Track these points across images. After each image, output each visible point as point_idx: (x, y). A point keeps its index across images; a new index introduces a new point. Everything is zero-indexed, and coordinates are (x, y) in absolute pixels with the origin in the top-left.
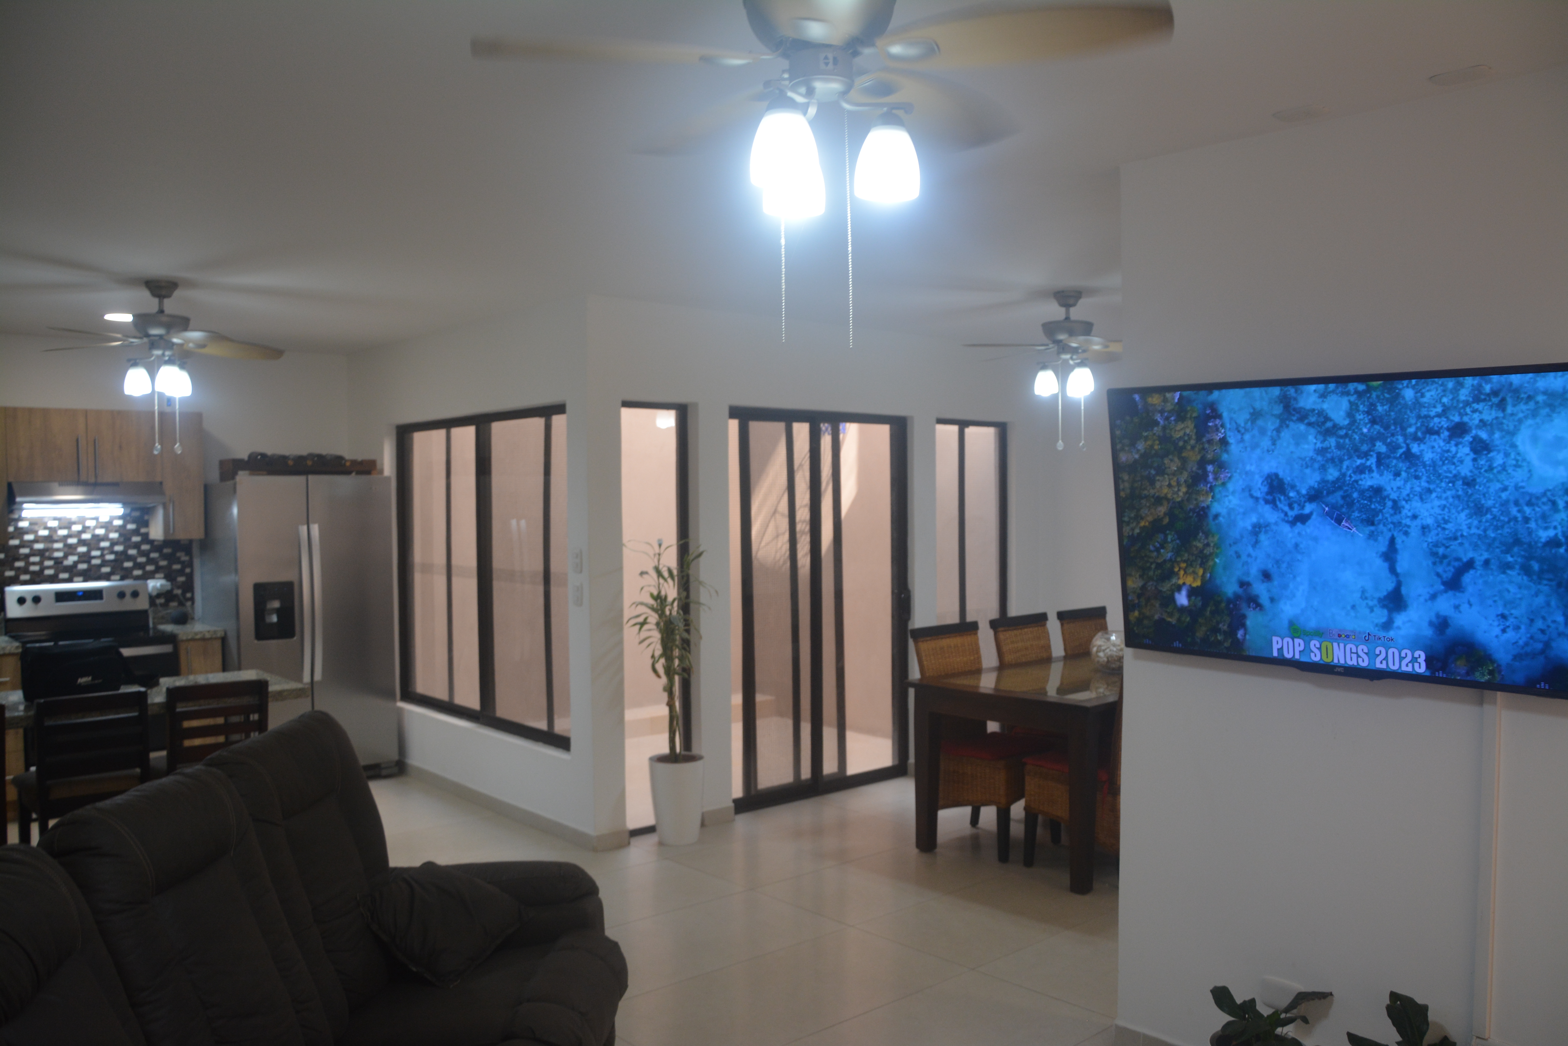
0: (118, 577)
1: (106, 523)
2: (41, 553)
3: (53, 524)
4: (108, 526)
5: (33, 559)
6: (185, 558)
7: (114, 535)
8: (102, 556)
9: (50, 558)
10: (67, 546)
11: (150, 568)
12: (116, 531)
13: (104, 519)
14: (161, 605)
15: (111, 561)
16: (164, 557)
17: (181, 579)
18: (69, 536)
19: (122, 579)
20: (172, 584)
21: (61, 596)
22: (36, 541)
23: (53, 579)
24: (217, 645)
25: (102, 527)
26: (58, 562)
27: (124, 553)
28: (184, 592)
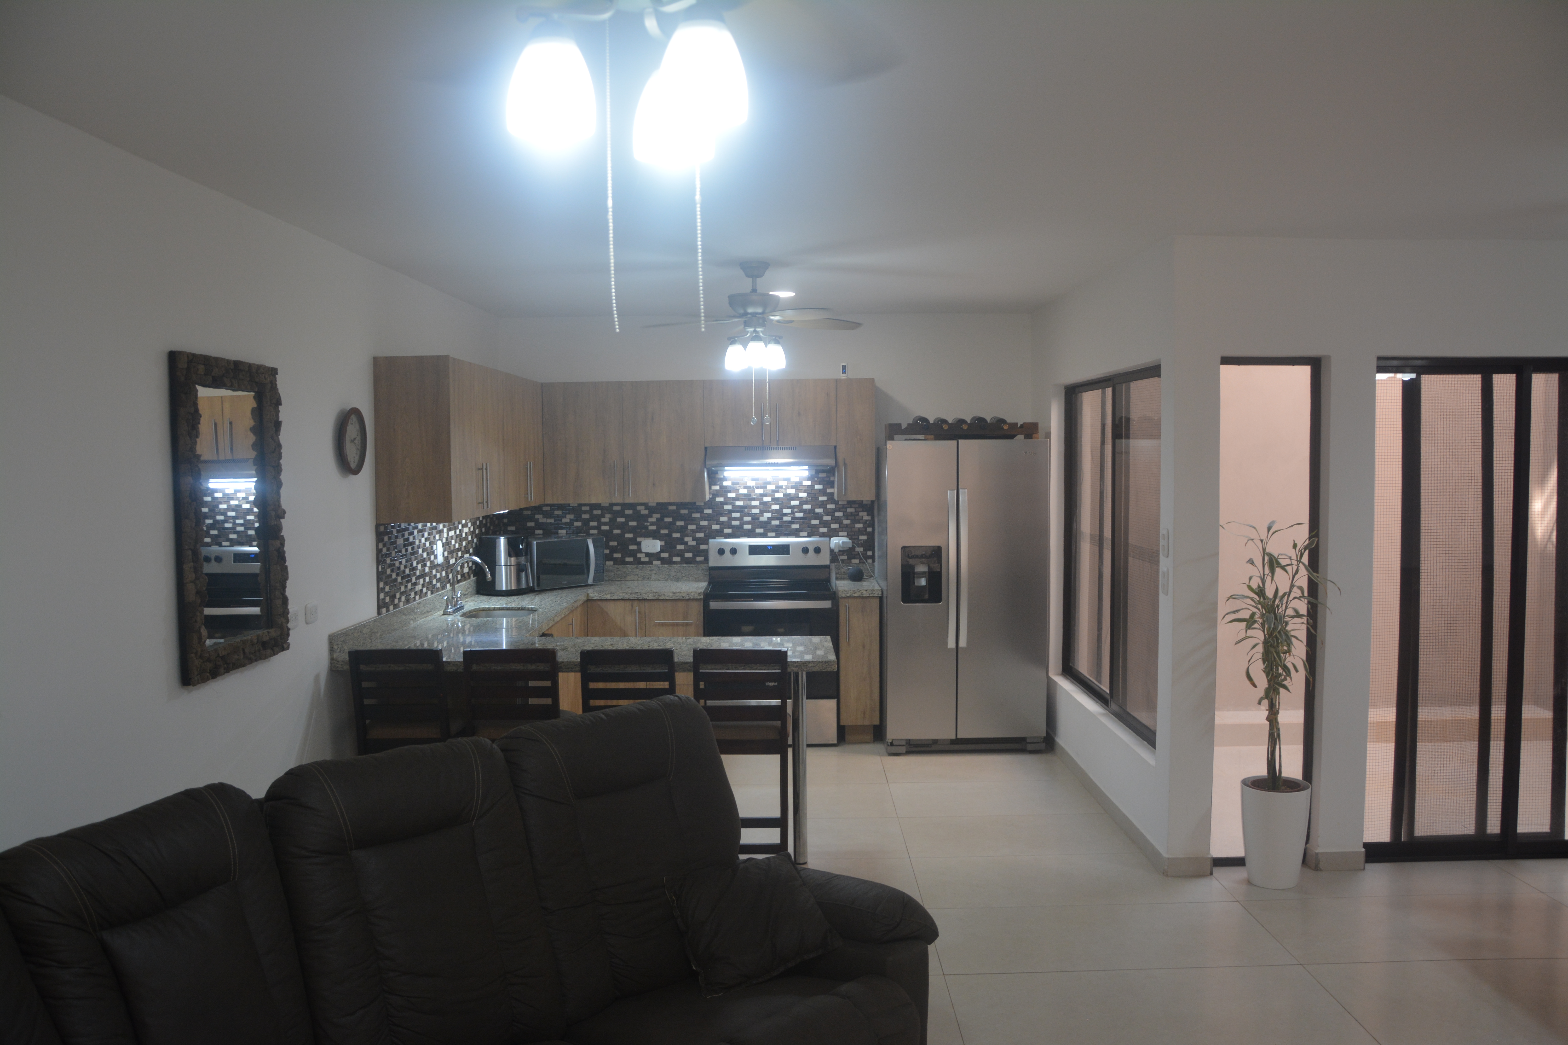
0: (806, 534)
1: (796, 483)
2: (740, 509)
3: (752, 484)
4: (797, 486)
5: (734, 515)
6: (866, 518)
7: (803, 495)
8: (793, 513)
9: (748, 515)
10: (762, 503)
11: (834, 526)
12: (805, 491)
13: (795, 479)
14: (843, 561)
15: (800, 518)
16: (847, 516)
17: (863, 537)
18: (765, 495)
19: (809, 536)
20: (853, 543)
21: (755, 550)
22: (737, 499)
23: (751, 534)
24: (876, 603)
25: (792, 487)
26: (755, 518)
27: (812, 511)
28: (866, 550)
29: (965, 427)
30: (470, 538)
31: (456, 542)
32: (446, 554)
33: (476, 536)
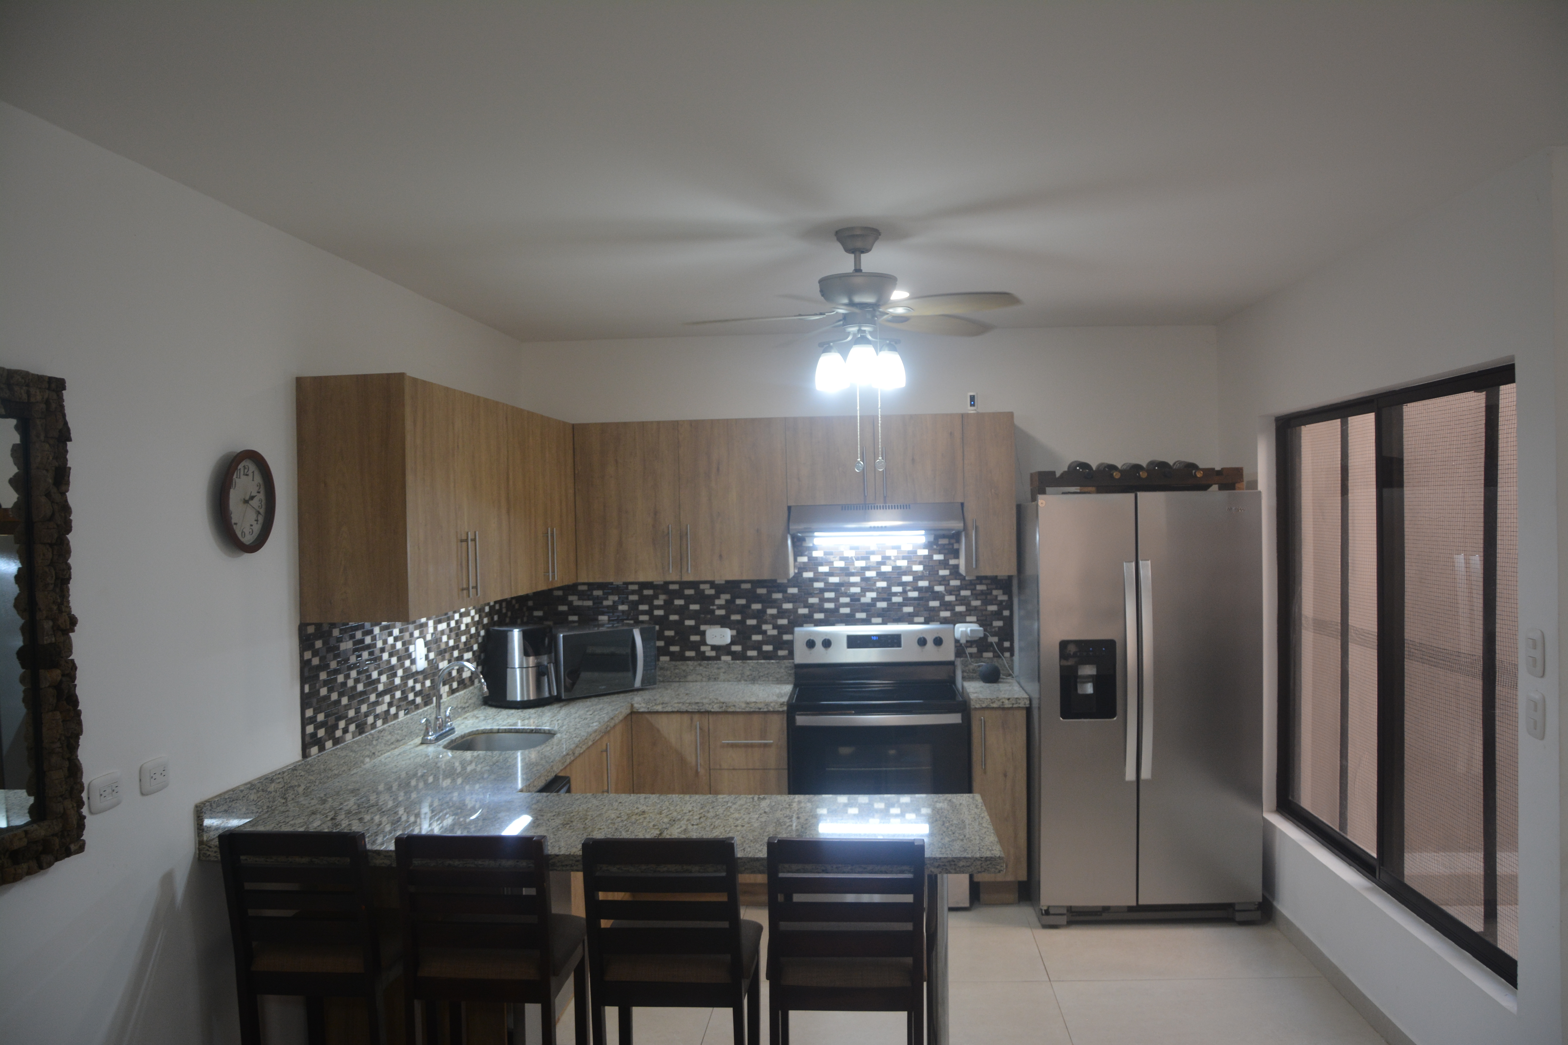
0: (922, 619)
1: (909, 552)
2: (836, 588)
3: (850, 554)
4: (910, 557)
5: (828, 595)
6: (1003, 598)
7: (918, 568)
8: (905, 592)
9: (846, 595)
10: (865, 579)
11: (960, 609)
12: (920, 563)
13: (907, 547)
14: (971, 655)
15: (915, 599)
16: (976, 596)
17: (998, 624)
18: (867, 568)
19: (926, 622)
20: (985, 630)
21: (854, 642)
22: (831, 574)
23: (849, 620)
24: (1021, 716)
25: (904, 558)
26: (855, 598)
27: (930, 589)
28: (1001, 641)
29: (1143, 475)
30: (473, 630)
31: (449, 638)
32: (432, 656)
33: (484, 627)
